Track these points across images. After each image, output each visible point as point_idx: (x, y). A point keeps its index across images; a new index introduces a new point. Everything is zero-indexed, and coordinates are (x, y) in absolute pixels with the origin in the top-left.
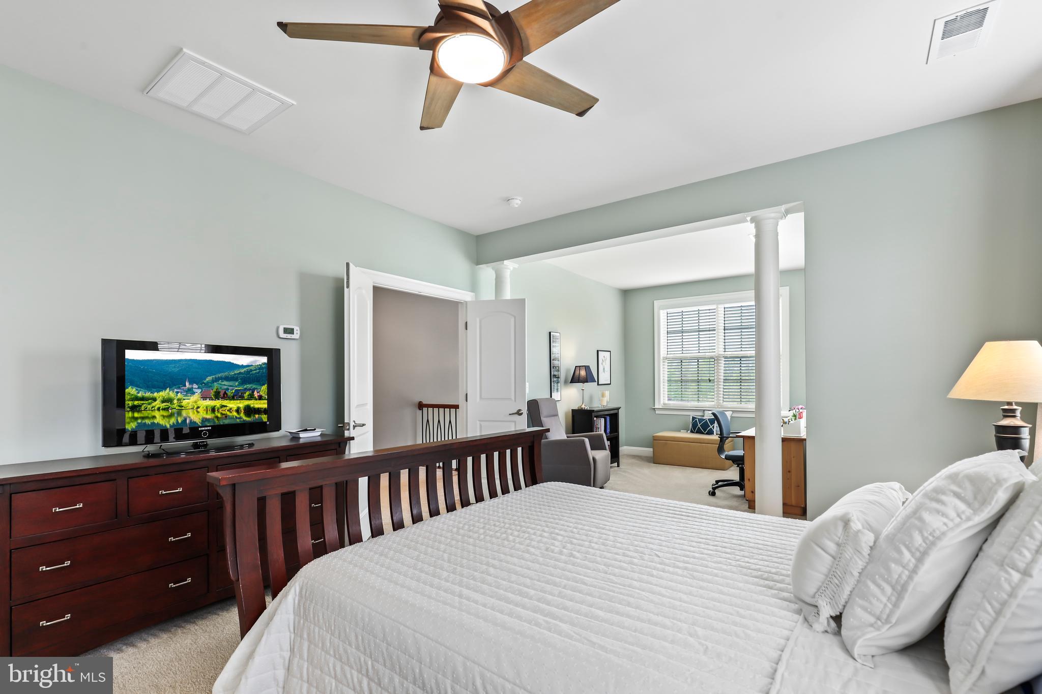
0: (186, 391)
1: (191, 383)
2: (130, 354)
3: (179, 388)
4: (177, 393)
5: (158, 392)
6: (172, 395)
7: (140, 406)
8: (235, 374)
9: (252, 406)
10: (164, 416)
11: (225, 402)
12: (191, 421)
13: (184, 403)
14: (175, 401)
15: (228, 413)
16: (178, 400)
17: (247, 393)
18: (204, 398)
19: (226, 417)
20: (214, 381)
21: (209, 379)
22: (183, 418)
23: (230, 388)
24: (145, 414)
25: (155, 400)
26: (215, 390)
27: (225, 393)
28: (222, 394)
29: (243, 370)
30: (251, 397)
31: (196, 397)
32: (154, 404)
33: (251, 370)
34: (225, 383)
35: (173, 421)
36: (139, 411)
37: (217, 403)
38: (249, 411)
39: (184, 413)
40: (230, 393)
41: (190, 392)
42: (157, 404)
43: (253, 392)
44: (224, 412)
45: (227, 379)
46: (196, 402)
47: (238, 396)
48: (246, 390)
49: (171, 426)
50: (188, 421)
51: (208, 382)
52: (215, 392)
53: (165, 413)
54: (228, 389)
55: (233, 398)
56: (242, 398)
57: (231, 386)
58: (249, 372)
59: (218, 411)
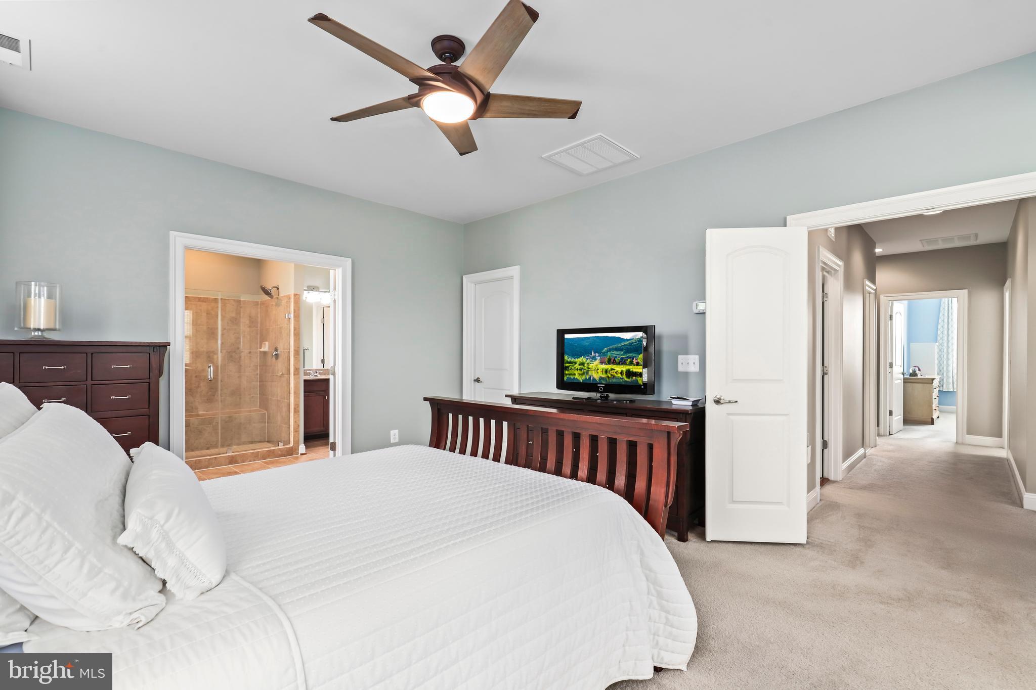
0: (592, 358)
1: (595, 353)
2: (567, 336)
3: (588, 356)
4: (587, 359)
5: (578, 358)
6: (584, 360)
7: (568, 367)
8: (621, 346)
9: (631, 370)
10: (579, 374)
11: (614, 367)
12: (593, 378)
13: (590, 366)
14: (586, 365)
15: (615, 374)
16: (588, 364)
17: (629, 360)
18: (602, 363)
19: (614, 377)
20: (608, 351)
21: (605, 349)
22: (589, 376)
23: (618, 356)
24: (570, 372)
25: (576, 363)
26: (608, 357)
27: (614, 360)
28: (612, 360)
29: (627, 343)
30: (631, 363)
31: (597, 362)
32: (575, 366)
33: (633, 343)
34: (615, 352)
35: (584, 377)
36: (568, 370)
37: (609, 367)
38: (629, 374)
39: (590, 373)
40: (617, 360)
41: (594, 358)
42: (577, 366)
43: (633, 359)
44: (613, 374)
45: (616, 349)
46: (597, 366)
47: (622, 362)
48: (628, 357)
49: (583, 381)
50: (592, 378)
51: (605, 352)
52: (608, 359)
53: (580, 372)
54: (616, 357)
55: (619, 364)
56: (625, 363)
57: (618, 355)
58: (630, 344)
59: (609, 373)
